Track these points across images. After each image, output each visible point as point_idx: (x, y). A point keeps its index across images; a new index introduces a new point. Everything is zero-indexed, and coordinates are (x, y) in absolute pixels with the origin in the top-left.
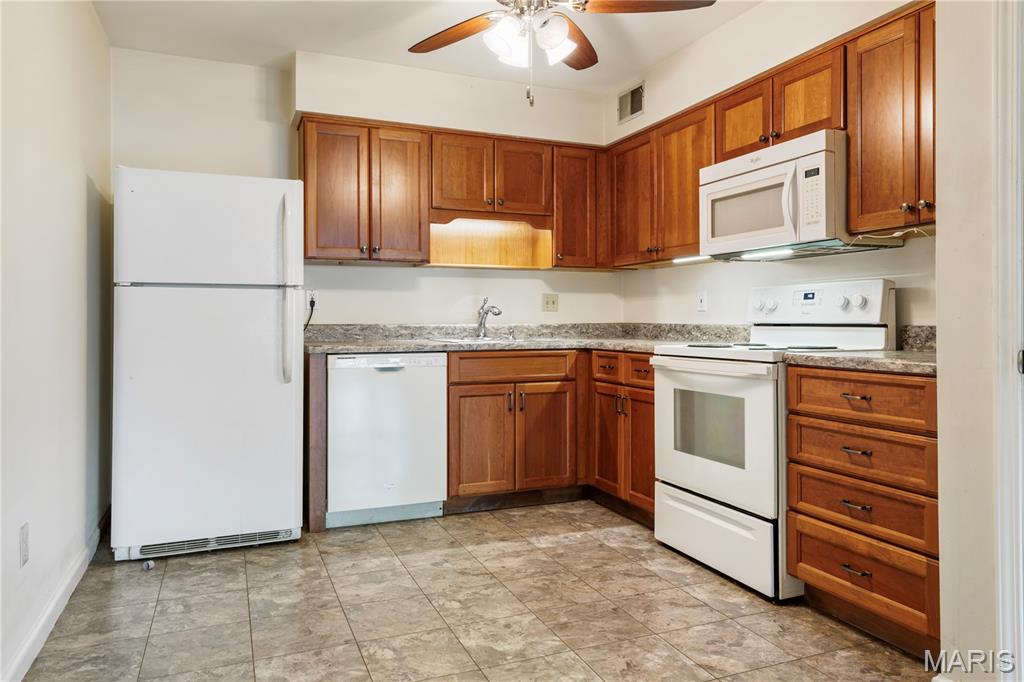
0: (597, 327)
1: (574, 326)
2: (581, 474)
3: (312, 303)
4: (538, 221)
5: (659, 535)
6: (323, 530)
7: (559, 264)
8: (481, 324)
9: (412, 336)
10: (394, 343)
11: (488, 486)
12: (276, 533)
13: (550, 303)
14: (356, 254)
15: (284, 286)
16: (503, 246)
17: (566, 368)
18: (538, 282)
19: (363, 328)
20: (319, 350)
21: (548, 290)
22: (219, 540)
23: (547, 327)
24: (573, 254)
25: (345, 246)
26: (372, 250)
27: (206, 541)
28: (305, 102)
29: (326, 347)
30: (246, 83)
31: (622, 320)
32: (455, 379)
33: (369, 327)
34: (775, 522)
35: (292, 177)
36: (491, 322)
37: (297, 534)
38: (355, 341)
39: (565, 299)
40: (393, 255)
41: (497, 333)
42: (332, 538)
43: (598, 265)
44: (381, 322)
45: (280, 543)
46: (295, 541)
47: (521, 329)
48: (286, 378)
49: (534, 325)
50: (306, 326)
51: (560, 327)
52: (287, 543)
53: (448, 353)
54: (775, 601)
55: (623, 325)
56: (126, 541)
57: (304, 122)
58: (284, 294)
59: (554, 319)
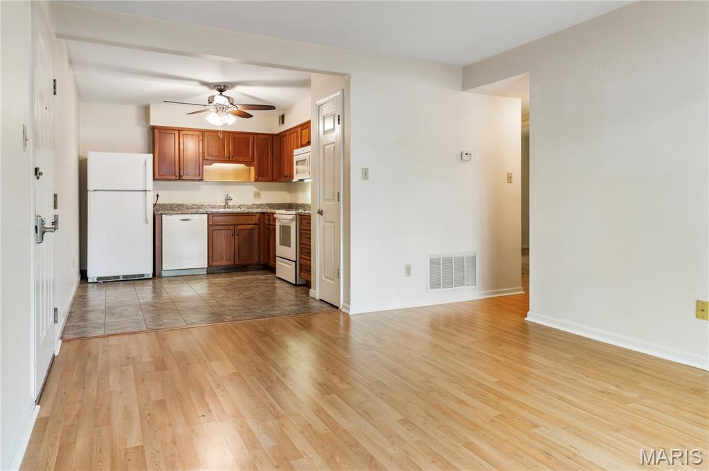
0: (277, 205)
1: (267, 204)
2: (262, 260)
3: (158, 196)
4: (248, 164)
5: (277, 275)
6: (160, 277)
7: (256, 180)
8: (227, 204)
9: (198, 208)
10: (191, 211)
11: (224, 263)
12: (143, 275)
13: (257, 195)
14: (174, 177)
15: (145, 191)
16: (236, 173)
17: (255, 220)
18: (252, 187)
19: (178, 205)
20: (159, 213)
21: (256, 190)
22: (124, 277)
23: (255, 205)
24: (263, 176)
25: (170, 175)
26: (180, 176)
27: (118, 277)
28: (154, 122)
29: (161, 212)
30: (132, 112)
31: (289, 202)
32: (211, 223)
33: (181, 205)
34: (296, 262)
35: (149, 153)
36: (230, 203)
37: (151, 276)
38: (174, 210)
39: (263, 193)
40: (189, 178)
41: (234, 207)
42: (164, 279)
43: (273, 180)
44: (185, 203)
45: (145, 279)
46: (150, 279)
47: (244, 206)
48: (147, 222)
49: (250, 204)
50: (155, 205)
51: (261, 205)
52: (148, 279)
53: (208, 215)
54: (295, 285)
55: (289, 204)
56: (92, 275)
57: (153, 128)
58: (146, 194)
59: (258, 202)
